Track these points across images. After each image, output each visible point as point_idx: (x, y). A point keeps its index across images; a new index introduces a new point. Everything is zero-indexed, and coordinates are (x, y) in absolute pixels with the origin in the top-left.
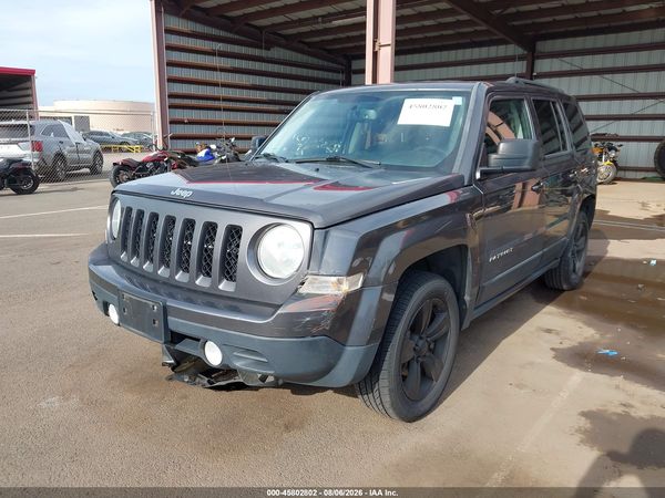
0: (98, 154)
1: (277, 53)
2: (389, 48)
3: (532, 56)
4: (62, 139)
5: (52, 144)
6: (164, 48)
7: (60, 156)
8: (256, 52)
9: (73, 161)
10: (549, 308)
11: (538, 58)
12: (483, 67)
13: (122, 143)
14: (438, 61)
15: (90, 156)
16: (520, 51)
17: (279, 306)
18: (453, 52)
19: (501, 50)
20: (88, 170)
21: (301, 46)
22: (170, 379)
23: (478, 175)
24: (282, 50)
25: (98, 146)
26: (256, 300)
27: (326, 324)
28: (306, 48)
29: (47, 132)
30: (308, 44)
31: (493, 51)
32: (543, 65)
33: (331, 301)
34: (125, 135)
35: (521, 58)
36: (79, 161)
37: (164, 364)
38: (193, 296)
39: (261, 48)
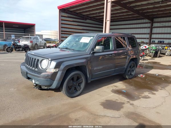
0: (45, 44)
1: (88, 21)
2: (109, 21)
3: (152, 22)
4: (37, 40)
5: (35, 41)
6: (61, 20)
7: (36, 44)
8: (83, 21)
9: (39, 45)
10: (121, 82)
11: (154, 23)
12: (140, 25)
13: (54, 41)
14: (128, 23)
15: (43, 44)
16: (149, 21)
17: (42, 73)
18: (132, 21)
19: (144, 21)
20: (43, 47)
21: (94, 19)
22: (34, 88)
23: (92, 53)
24: (89, 20)
25: (45, 42)
26: (40, 72)
27: (50, 77)
28: (96, 20)
29: (34, 39)
30: (96, 19)
31: (142, 21)
32: (155, 25)
33: (51, 73)
34: (55, 39)
35: (149, 23)
36: (41, 45)
37: (34, 85)
38: (35, 72)
39: (84, 20)
